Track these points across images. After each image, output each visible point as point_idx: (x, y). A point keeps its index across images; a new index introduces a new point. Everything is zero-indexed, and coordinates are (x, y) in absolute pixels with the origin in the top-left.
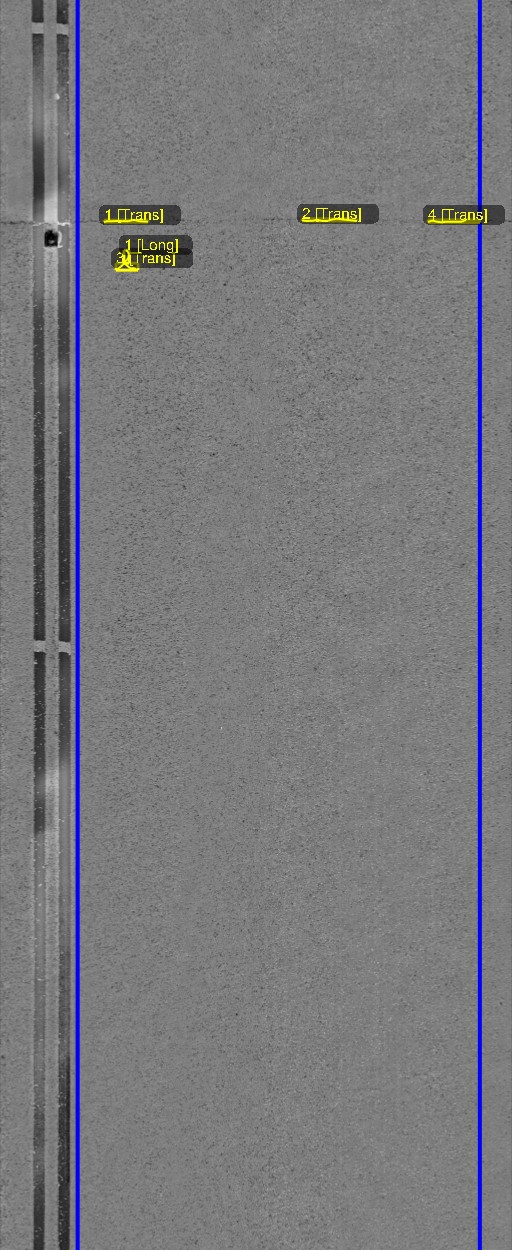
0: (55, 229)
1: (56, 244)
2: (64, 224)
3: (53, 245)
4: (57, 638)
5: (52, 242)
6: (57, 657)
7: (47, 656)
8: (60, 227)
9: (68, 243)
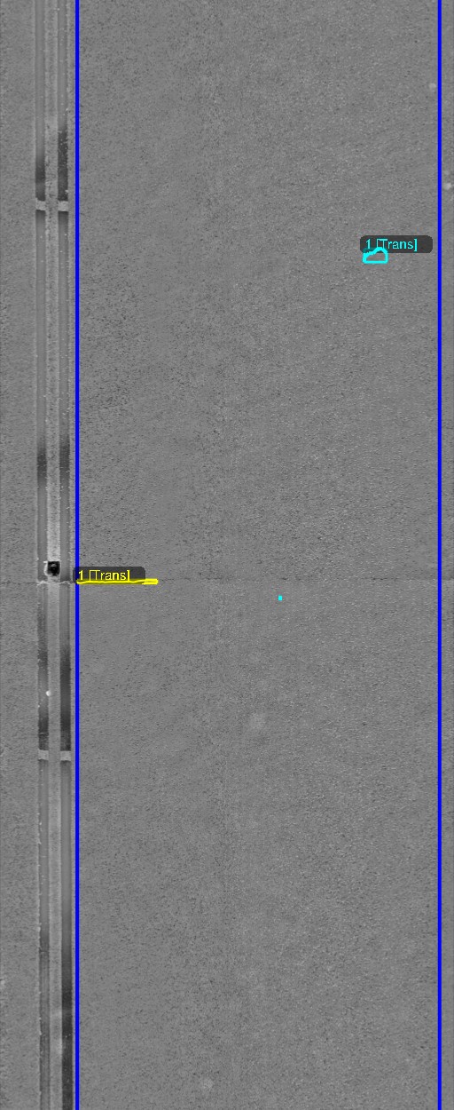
0: (50, 577)
1: (50, 563)
2: (42, 582)
3: (53, 563)
4: (48, 213)
5: (53, 565)
6: (48, 197)
7: (56, 197)
8: (45, 578)
9: (39, 565)
